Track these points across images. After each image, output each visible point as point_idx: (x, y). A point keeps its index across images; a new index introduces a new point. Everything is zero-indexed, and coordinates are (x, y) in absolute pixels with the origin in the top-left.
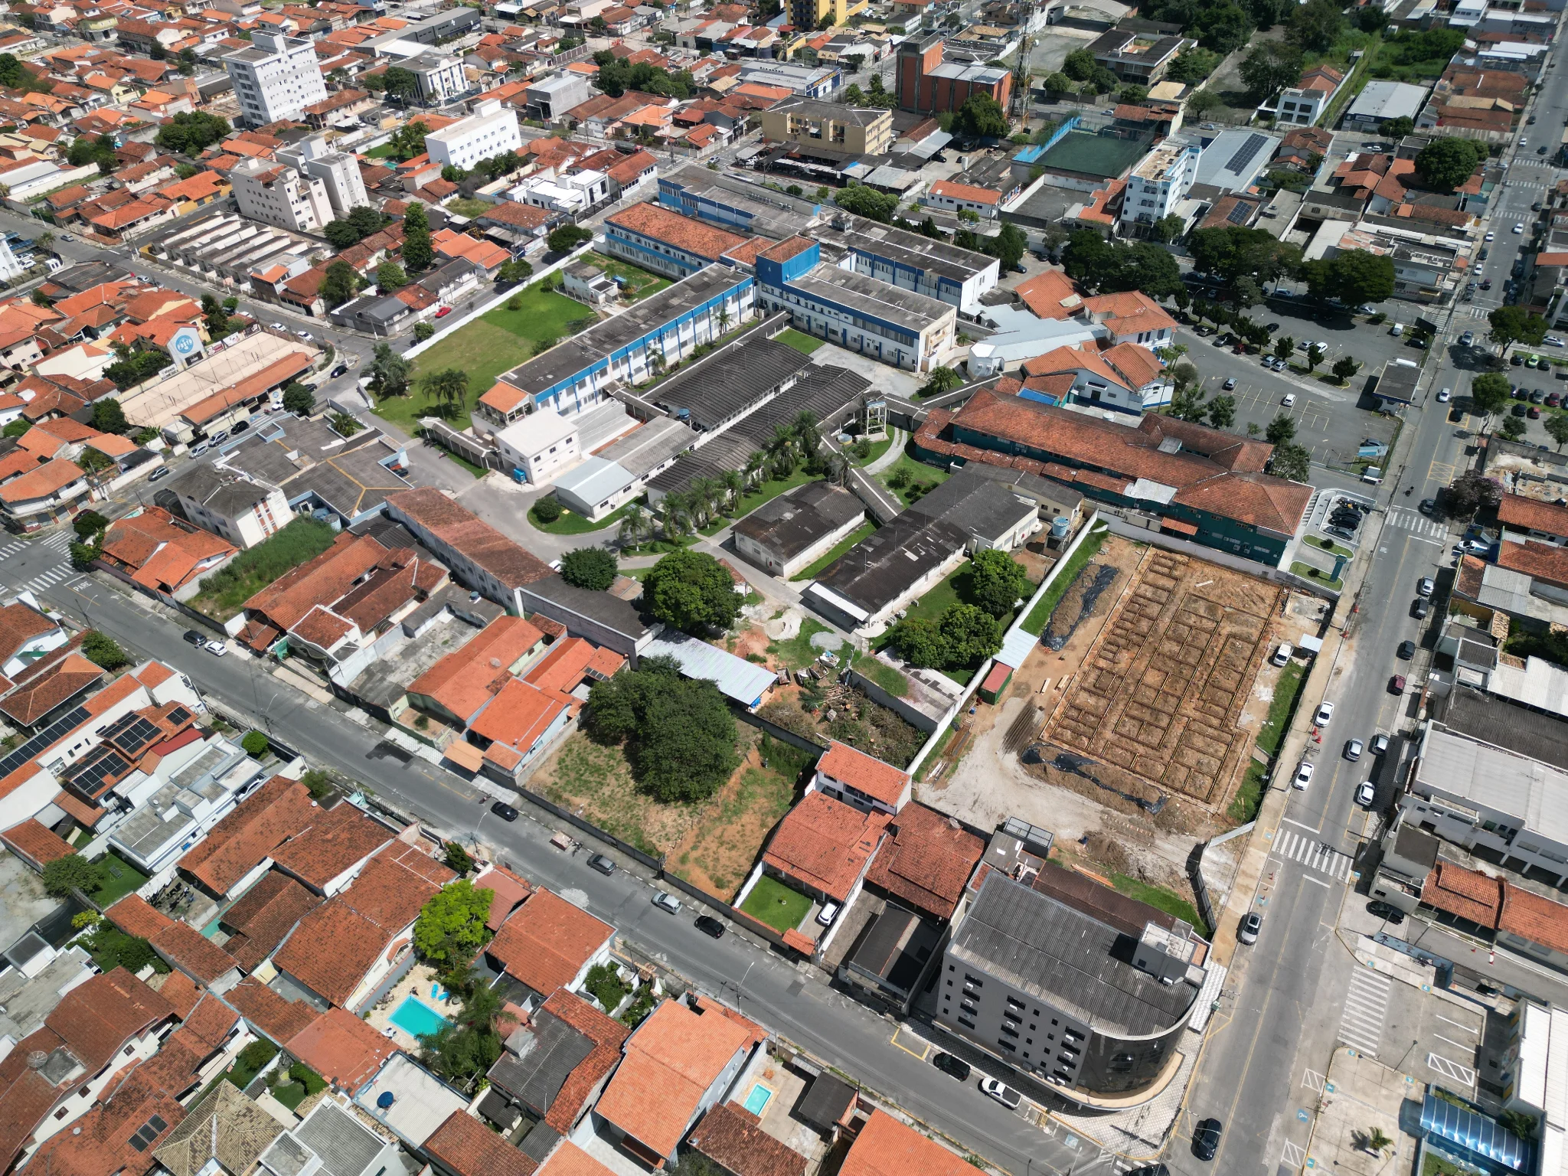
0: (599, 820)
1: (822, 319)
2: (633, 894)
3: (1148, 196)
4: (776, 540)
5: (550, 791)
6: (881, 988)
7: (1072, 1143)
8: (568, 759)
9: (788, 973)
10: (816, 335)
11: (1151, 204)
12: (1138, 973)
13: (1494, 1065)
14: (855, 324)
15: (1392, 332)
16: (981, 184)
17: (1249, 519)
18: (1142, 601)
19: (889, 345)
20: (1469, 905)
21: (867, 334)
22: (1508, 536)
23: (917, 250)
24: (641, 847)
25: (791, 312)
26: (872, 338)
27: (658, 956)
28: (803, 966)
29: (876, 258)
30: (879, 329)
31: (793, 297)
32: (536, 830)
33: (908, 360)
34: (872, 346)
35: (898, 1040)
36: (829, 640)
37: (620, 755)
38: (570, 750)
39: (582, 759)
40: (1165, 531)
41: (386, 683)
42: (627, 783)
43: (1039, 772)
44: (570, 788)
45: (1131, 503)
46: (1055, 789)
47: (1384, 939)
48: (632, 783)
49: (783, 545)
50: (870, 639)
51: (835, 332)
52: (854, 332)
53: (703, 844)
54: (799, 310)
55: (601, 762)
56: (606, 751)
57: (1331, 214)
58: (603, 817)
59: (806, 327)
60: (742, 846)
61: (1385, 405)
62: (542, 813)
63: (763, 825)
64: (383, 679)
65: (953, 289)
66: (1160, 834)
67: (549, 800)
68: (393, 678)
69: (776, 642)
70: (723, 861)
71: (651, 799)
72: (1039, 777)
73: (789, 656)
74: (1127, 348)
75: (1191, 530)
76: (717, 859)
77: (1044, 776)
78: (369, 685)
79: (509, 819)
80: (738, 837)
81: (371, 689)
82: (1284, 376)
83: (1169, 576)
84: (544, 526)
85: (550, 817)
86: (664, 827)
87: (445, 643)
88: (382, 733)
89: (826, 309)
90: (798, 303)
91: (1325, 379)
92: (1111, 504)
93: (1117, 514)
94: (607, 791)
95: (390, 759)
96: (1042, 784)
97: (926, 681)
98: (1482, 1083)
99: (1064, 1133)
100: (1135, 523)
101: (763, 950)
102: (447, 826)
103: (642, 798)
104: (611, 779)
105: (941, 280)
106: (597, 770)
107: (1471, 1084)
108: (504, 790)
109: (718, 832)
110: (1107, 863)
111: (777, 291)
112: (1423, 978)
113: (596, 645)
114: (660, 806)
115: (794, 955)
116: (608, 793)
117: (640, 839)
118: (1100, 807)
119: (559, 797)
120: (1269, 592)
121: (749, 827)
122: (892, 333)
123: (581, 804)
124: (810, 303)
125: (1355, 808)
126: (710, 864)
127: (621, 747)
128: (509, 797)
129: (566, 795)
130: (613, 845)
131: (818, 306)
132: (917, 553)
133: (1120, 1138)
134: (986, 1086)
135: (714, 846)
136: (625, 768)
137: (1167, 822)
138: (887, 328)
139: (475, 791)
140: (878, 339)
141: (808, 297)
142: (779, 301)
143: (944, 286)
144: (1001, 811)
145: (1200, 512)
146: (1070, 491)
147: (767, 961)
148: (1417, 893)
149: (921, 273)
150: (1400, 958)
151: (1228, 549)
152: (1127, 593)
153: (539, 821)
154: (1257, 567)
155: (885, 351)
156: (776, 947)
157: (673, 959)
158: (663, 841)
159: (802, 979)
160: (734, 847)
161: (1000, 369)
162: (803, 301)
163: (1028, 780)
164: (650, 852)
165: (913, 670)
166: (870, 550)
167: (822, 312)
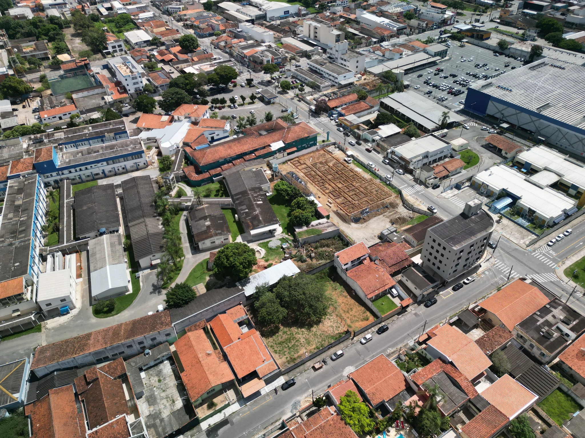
0: (315, 349)
1: (88, 172)
2: (356, 350)
3: (135, 81)
4: (219, 231)
5: (289, 362)
6: (433, 288)
7: (487, 273)
8: (276, 349)
9: (409, 315)
10: (87, 181)
11: (137, 83)
12: (473, 217)
13: (482, 193)
14: (108, 164)
15: (242, 86)
16: (58, 106)
17: (306, 135)
18: (308, 173)
19: (129, 164)
20: (442, 173)
21: (116, 166)
22: (339, 109)
23: (86, 131)
24: (336, 339)
25: (68, 179)
26: (118, 166)
27: (388, 351)
28: (409, 309)
29: (75, 142)
30: (122, 159)
31: (66, 172)
32: (305, 375)
33: (142, 165)
34: (121, 169)
35: (445, 296)
36: (274, 243)
37: (286, 329)
38: (271, 346)
39: (279, 344)
40: (289, 154)
41: (166, 419)
42: (303, 332)
43: (363, 221)
44: (293, 353)
45: (275, 152)
46: (370, 221)
47: (445, 191)
48: (303, 330)
49: (223, 231)
50: (282, 233)
51: (97, 174)
52: (107, 168)
53: (345, 318)
54: (71, 176)
55: (285, 337)
56: (280, 333)
57: (183, 67)
58: (314, 346)
59: (80, 181)
60: (352, 307)
61: (272, 101)
62: (297, 370)
63: (346, 297)
64: (162, 420)
65: (123, 135)
66: (396, 210)
67: (292, 364)
68: (166, 414)
69: (263, 258)
70: (356, 314)
71: (315, 326)
72: (365, 222)
73: (273, 257)
74: (204, 120)
75: (295, 149)
76: (355, 316)
77: (365, 221)
78: (160, 429)
79: (294, 384)
80: (348, 306)
81: (164, 429)
82: (240, 108)
83: (301, 164)
84: (113, 313)
85: (301, 367)
86: (332, 326)
87: (159, 381)
88: (200, 430)
89: (89, 167)
90: (70, 172)
91: (250, 103)
92: (271, 156)
93: (274, 158)
94: (302, 340)
95: (221, 431)
96: (367, 223)
97: (317, 225)
98: (487, 197)
99: (483, 273)
100: (281, 158)
101: (398, 318)
102: (283, 413)
103: (314, 329)
104: (298, 336)
105: (115, 134)
106: (289, 340)
107: (486, 199)
108: (275, 382)
109: (341, 312)
110: (403, 223)
111: (54, 174)
112: (456, 191)
113: (224, 312)
114: (321, 324)
115: (403, 310)
116: (304, 340)
117: (332, 337)
118: (381, 216)
119: (295, 359)
120: (322, 152)
121: (344, 301)
122: (130, 158)
123: (304, 352)
124: (78, 169)
125: (402, 176)
126: (356, 319)
127: (282, 327)
128: (281, 380)
129: (296, 356)
130: (329, 348)
131: (83, 168)
132: (259, 201)
133: (488, 262)
134: (467, 282)
135: (348, 315)
136: (294, 329)
137: (393, 206)
138: (125, 157)
139: (267, 394)
140: (122, 164)
141: (74, 167)
142: (58, 178)
143: (118, 136)
144: (373, 236)
145: (293, 142)
146: (259, 160)
147: (403, 319)
148: (436, 178)
149: (104, 136)
150: (449, 191)
151: (305, 148)
152: (302, 174)
153: (301, 373)
154: (314, 148)
155: (128, 167)
156: (399, 314)
157: (392, 346)
158: (339, 329)
159: (414, 312)
160: (351, 309)
161: (178, 147)
162: (73, 170)
163: (364, 225)
164: (340, 336)
165: (310, 226)
166: (247, 210)
167: (86, 169)
